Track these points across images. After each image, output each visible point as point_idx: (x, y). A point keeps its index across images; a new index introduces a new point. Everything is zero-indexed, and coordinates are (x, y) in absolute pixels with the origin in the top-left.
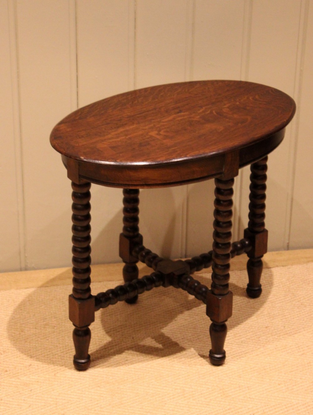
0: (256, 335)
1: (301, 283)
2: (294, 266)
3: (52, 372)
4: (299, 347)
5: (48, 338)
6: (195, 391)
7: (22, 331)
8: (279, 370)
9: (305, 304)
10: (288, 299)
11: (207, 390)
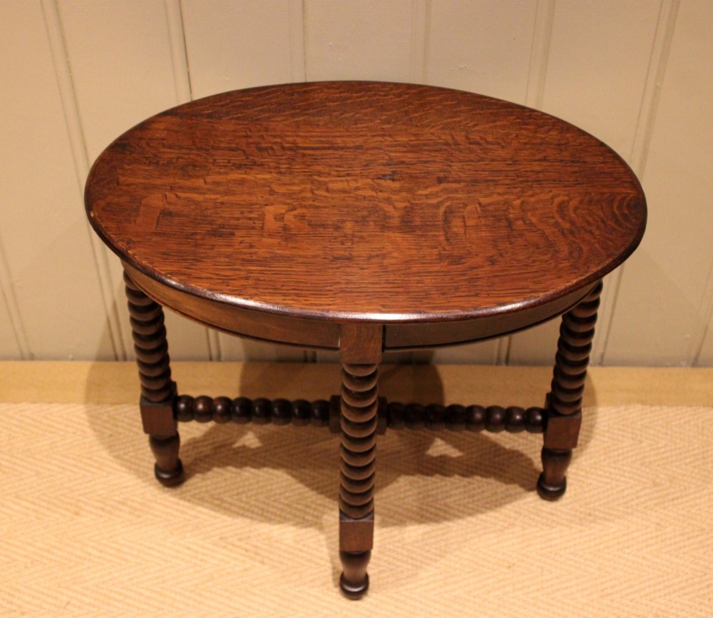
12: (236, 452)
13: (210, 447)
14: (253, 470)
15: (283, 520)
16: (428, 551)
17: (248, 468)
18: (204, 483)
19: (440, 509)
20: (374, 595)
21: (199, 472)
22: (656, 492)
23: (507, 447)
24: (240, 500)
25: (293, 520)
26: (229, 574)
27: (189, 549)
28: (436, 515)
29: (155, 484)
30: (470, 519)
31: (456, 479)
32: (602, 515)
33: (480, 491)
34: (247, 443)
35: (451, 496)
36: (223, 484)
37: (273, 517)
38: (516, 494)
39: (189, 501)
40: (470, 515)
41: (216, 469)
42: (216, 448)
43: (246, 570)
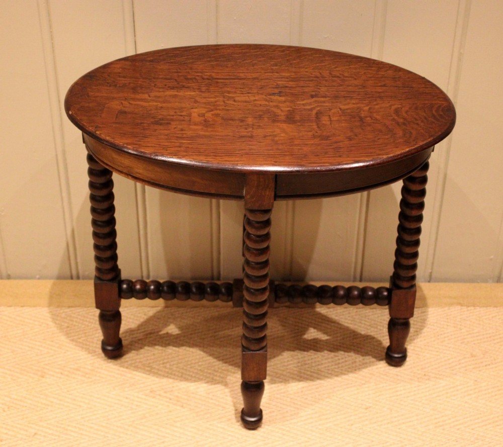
12: (162, 337)
13: (142, 334)
14: (174, 348)
15: (197, 379)
16: (306, 399)
17: (171, 347)
18: (138, 357)
19: (314, 372)
20: (266, 427)
21: (134, 350)
22: (473, 360)
23: (363, 333)
24: (165, 367)
25: (205, 380)
26: (157, 414)
27: (127, 398)
28: (311, 376)
29: (102, 357)
30: (336, 378)
31: (326, 353)
32: (433, 375)
33: (343, 360)
34: (170, 332)
35: (322, 364)
36: (152, 357)
37: (190, 378)
38: (370, 362)
39: (127, 368)
40: (337, 376)
41: (146, 348)
42: (147, 335)
43: (170, 412)
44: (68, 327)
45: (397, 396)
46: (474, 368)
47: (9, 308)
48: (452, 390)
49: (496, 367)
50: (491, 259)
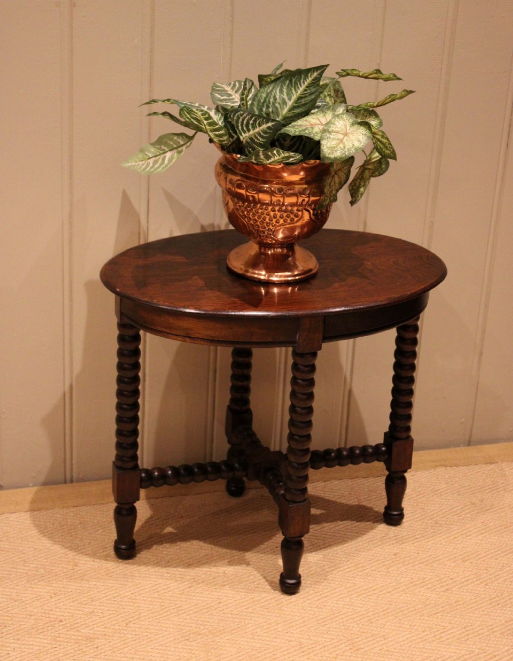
0: (384, 566)
1: (431, 495)
2: (418, 473)
3: (123, 621)
4: (440, 579)
5: (111, 574)
6: (315, 643)
7: (76, 566)
8: (420, 612)
9: (440, 522)
10: (417, 516)
11: (330, 641)
44: (81, 523)
45: (418, 542)
46: (477, 513)
47: (13, 515)
48: (465, 532)
49: (496, 511)
50: (462, 423)
